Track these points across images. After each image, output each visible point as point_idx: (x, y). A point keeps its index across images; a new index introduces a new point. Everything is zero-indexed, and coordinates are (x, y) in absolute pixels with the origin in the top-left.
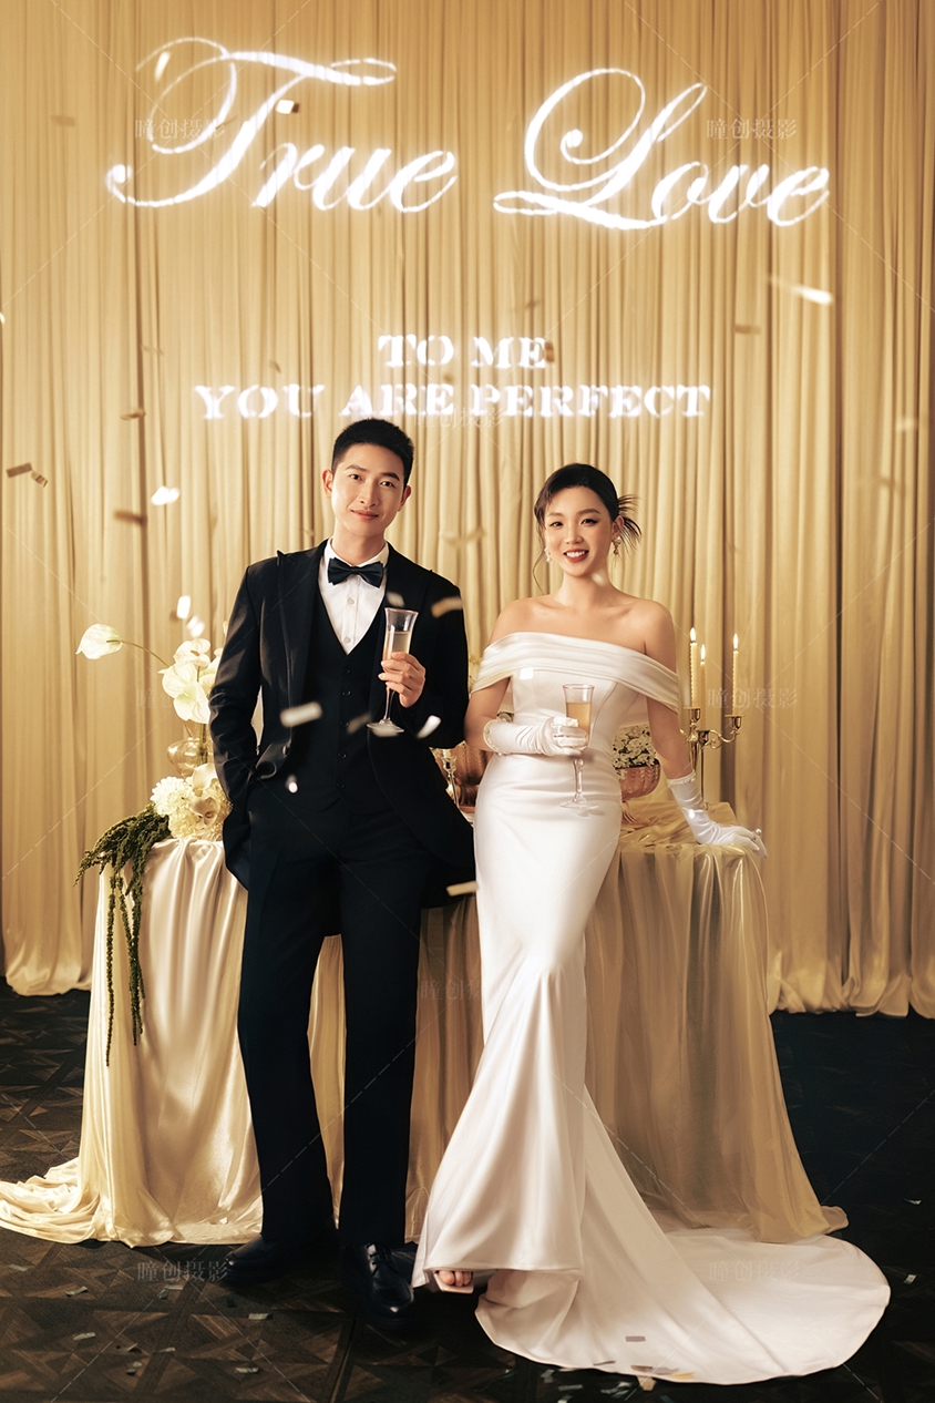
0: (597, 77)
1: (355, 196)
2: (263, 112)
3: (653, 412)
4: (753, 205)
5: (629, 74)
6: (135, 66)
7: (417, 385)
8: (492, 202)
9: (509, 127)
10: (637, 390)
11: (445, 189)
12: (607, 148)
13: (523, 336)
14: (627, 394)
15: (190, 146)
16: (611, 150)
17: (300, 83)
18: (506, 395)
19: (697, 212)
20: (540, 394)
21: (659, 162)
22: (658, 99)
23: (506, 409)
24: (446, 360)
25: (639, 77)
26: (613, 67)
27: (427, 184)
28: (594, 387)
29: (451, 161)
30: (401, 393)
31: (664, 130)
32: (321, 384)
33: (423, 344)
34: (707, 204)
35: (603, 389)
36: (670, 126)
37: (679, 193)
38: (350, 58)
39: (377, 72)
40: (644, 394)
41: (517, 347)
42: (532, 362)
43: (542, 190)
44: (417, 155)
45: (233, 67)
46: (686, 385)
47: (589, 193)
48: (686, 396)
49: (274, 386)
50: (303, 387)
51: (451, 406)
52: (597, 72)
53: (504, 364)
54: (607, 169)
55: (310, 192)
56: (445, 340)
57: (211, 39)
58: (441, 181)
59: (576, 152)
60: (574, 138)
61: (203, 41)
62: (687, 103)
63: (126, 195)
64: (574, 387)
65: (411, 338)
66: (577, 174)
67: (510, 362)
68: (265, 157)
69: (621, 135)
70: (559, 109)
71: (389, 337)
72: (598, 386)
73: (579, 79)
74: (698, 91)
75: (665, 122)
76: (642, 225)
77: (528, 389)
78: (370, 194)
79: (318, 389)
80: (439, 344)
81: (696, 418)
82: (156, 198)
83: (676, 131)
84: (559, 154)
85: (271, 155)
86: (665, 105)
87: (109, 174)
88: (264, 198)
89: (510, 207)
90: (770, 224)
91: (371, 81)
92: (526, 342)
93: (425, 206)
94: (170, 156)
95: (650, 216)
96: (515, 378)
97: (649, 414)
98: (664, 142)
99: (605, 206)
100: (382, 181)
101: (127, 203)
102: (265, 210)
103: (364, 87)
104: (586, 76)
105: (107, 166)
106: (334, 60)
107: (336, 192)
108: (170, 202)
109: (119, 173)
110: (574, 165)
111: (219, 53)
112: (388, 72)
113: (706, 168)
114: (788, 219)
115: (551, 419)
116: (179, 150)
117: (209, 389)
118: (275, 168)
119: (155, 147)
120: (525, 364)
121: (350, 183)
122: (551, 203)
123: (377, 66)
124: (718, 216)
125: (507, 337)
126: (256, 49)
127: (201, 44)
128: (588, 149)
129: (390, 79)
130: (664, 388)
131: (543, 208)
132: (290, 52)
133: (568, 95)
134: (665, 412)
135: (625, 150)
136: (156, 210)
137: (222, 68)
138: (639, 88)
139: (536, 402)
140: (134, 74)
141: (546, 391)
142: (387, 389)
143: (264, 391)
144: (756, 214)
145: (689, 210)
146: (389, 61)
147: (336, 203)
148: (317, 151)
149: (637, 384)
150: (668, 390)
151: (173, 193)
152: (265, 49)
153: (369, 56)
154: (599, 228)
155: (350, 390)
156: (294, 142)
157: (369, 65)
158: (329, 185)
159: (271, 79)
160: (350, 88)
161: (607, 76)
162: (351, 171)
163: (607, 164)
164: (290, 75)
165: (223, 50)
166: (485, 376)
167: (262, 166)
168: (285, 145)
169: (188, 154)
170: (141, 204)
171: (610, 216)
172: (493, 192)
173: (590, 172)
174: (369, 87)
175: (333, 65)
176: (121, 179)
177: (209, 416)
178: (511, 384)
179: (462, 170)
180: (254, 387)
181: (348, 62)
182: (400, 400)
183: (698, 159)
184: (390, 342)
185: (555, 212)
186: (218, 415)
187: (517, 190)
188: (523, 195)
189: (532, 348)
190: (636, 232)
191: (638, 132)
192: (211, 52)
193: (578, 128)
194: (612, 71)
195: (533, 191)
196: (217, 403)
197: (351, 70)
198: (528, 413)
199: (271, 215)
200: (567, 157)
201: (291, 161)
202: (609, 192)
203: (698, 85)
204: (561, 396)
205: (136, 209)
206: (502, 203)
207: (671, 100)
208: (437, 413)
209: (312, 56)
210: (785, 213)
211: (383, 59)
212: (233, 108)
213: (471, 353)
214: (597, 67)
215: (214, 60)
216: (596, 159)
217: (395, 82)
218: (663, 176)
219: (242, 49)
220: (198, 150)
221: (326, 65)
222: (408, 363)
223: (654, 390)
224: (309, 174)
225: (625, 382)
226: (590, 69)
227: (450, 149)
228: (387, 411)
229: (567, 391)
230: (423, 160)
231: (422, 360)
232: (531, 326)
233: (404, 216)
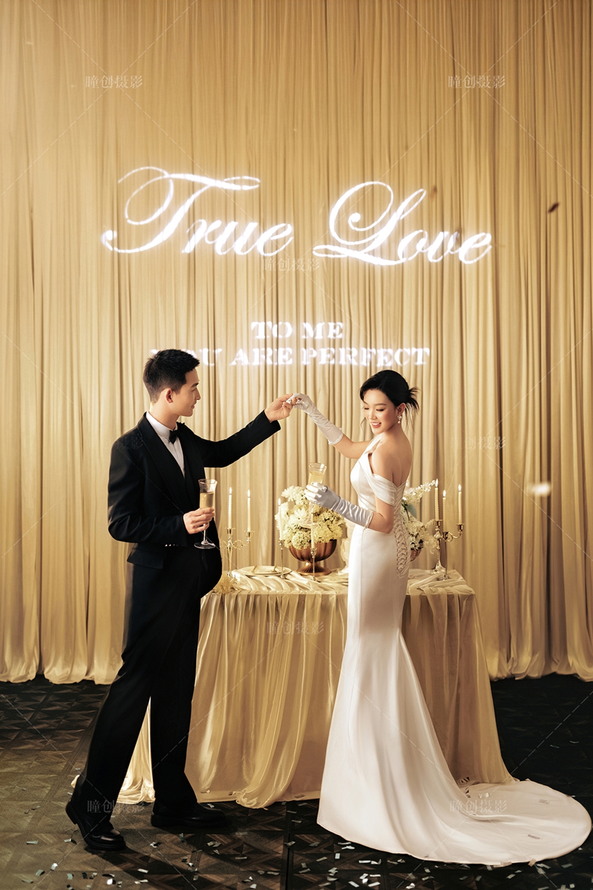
0: (368, 186)
1: (238, 247)
2: (189, 202)
3: (399, 363)
4: (452, 253)
5: (384, 184)
6: (117, 180)
7: (272, 349)
8: (312, 250)
9: (321, 211)
10: (390, 351)
11: (287, 244)
12: (373, 222)
13: (330, 322)
14: (386, 353)
15: (148, 221)
16: (375, 224)
17: (208, 190)
18: (320, 353)
19: (422, 256)
20: (339, 352)
21: (401, 230)
22: (400, 196)
23: (320, 361)
24: (288, 335)
25: (390, 186)
26: (376, 181)
27: (277, 241)
28: (369, 349)
29: (290, 229)
30: (264, 353)
31: (403, 213)
32: (220, 348)
33: (275, 326)
34: (427, 252)
35: (373, 350)
36: (407, 211)
37: (412, 248)
38: (235, 176)
39: (250, 183)
40: (394, 353)
41: (328, 327)
42: (335, 335)
43: (339, 245)
44: (272, 226)
45: (171, 182)
46: (416, 347)
47: (364, 246)
48: (416, 353)
49: (194, 349)
50: (210, 350)
51: (291, 360)
52: (368, 183)
53: (319, 337)
54: (373, 234)
55: (213, 245)
56: (288, 324)
57: (158, 166)
58: (285, 240)
59: (357, 225)
60: (356, 217)
61: (154, 168)
62: (416, 199)
63: (113, 247)
64: (358, 349)
65: (269, 323)
66: (358, 236)
67: (323, 335)
68: (189, 226)
69: (380, 216)
70: (347, 203)
71: (257, 323)
72: (371, 348)
73: (358, 187)
74: (421, 193)
75: (405, 208)
76: (393, 263)
77: (332, 349)
78: (246, 247)
79: (218, 351)
80: (284, 326)
81: (422, 366)
82: (129, 248)
83: (410, 214)
84: (347, 225)
85: (192, 226)
86: (404, 200)
87: (104, 236)
88: (188, 249)
89: (322, 253)
90: (461, 262)
91: (246, 188)
92: (331, 324)
93: (275, 253)
94: (136, 226)
95: (397, 259)
96: (326, 344)
97: (397, 365)
98: (403, 219)
99: (373, 253)
100: (253, 239)
101: (113, 251)
102: (189, 254)
103: (242, 191)
104: (362, 185)
105: (102, 231)
106: (226, 177)
107: (228, 245)
108: (137, 250)
109: (109, 235)
110: (356, 231)
111: (163, 174)
112: (256, 183)
113: (426, 233)
114: (470, 260)
115: (346, 366)
116: (142, 223)
118: (194, 232)
119: (129, 221)
120: (331, 336)
121: (235, 240)
122: (345, 251)
123: (249, 180)
124: (433, 258)
125: (321, 322)
126: (184, 173)
127: (153, 170)
128: (363, 223)
129: (257, 186)
130: (405, 349)
131: (339, 254)
132: (202, 174)
133: (352, 195)
134: (405, 363)
135: (383, 223)
136: (129, 255)
137: (165, 183)
138: (390, 192)
139: (336, 356)
140: (117, 184)
141: (342, 350)
142: (256, 351)
144: (453, 257)
145: (418, 255)
146: (256, 177)
147: (228, 250)
148: (217, 224)
149: (391, 348)
150: (407, 350)
151: (139, 245)
152: (189, 173)
153: (245, 175)
154: (370, 264)
155: (236, 350)
156: (205, 219)
157: (245, 180)
158: (224, 242)
159: (192, 187)
160: (235, 191)
161: (373, 185)
162: (236, 235)
163: (373, 231)
164: (201, 186)
165: (165, 173)
166: (309, 343)
167: (188, 231)
168: (200, 220)
169: (147, 225)
170: (122, 251)
171: (375, 258)
172: (312, 245)
173: (364, 235)
174: (246, 191)
175: (226, 180)
176: (110, 239)
178: (323, 347)
179: (296, 234)
181: (233, 178)
182: (264, 357)
183: (422, 229)
184: (258, 325)
185: (346, 256)
187: (326, 244)
188: (330, 247)
189: (335, 327)
190: (390, 267)
191: (390, 213)
192: (159, 174)
193: (358, 212)
194: (375, 183)
195: (334, 245)
197: (235, 182)
198: (332, 362)
199: (192, 258)
200: (352, 227)
201: (203, 229)
202: (375, 245)
203: (421, 190)
204: (351, 353)
205: (119, 254)
206: (318, 251)
207: (407, 197)
208: (284, 363)
209: (214, 175)
210: (469, 257)
211: (252, 176)
212: (171, 203)
213: (302, 331)
214: (368, 181)
215: (160, 178)
216: (367, 228)
217: (260, 188)
218: (403, 238)
219: (176, 173)
220: (153, 223)
221: (221, 180)
222: (268, 337)
223: (399, 350)
224: (213, 236)
225: (385, 346)
226: (364, 182)
227: (289, 223)
228: (256, 363)
229: (354, 351)
230: (275, 228)
231: (275, 335)
232: (334, 315)
233: (264, 257)
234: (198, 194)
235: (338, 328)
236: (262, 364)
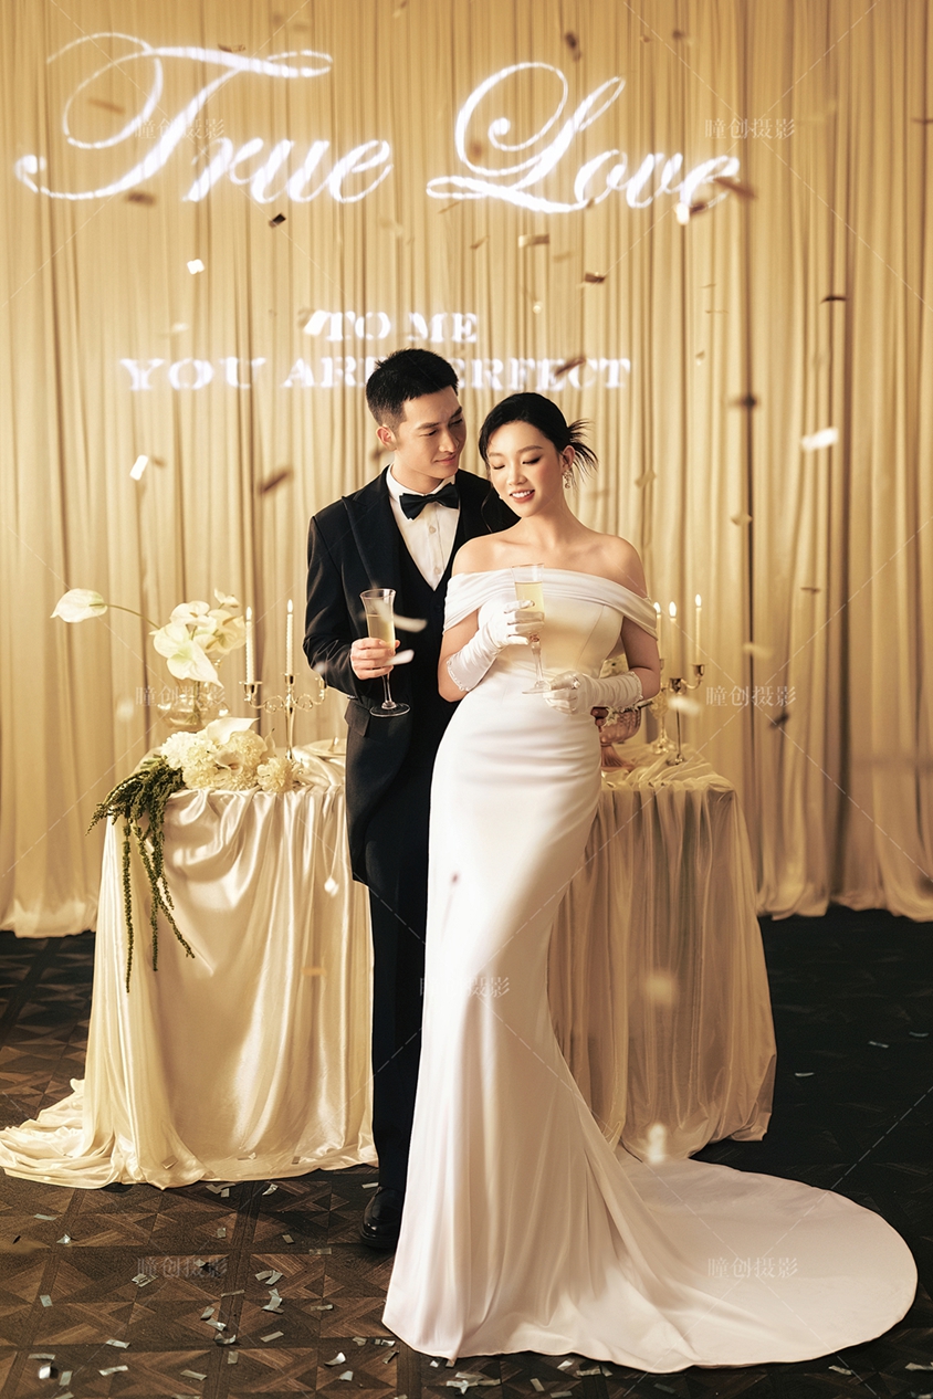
0: (523, 71)
1: (295, 189)
2: (194, 107)
3: (577, 386)
4: (668, 191)
5: (551, 68)
6: (45, 59)
7: (355, 357)
8: (425, 188)
9: (440, 114)
11: (382, 177)
12: (531, 135)
13: (455, 311)
14: (553, 367)
15: (111, 142)
16: (536, 138)
17: (233, 79)
19: (616, 197)
20: (472, 368)
21: (580, 150)
22: (580, 91)
24: (383, 334)
25: (562, 69)
26: (538, 61)
27: (363, 174)
28: (522, 359)
29: (386, 149)
30: (340, 365)
31: (585, 120)
32: (262, 356)
33: (361, 320)
34: (625, 191)
35: (531, 362)
36: (590, 116)
37: (599, 179)
38: (287, 50)
39: (314, 63)
41: (450, 324)
42: (463, 336)
43: (472, 175)
44: (354, 146)
45: (158, 63)
46: (607, 357)
47: (516, 178)
48: (607, 369)
49: (209, 358)
50: (242, 360)
52: (523, 66)
53: (439, 339)
54: (532, 155)
55: (247, 187)
56: (383, 316)
57: (130, 32)
58: (377, 170)
59: (503, 139)
60: (501, 126)
61: (121, 36)
62: (607, 95)
63: (38, 185)
64: (504, 359)
65: (350, 315)
66: (505, 160)
67: (443, 336)
68: (197, 152)
69: (545, 122)
70: (487, 99)
71: (329, 314)
72: (526, 358)
73: (505, 73)
74: (616, 85)
75: (586, 112)
76: (565, 208)
77: (460, 361)
78: (310, 187)
79: (258, 362)
80: (377, 320)
81: (618, 390)
82: (73, 191)
83: (596, 121)
84: (487, 141)
85: (203, 152)
86: (585, 97)
87: (19, 164)
88: (197, 192)
89: (443, 192)
91: (308, 72)
92: (458, 317)
93: (361, 196)
94: (86, 150)
95: (573, 200)
97: (572, 387)
98: (584, 132)
99: (531, 190)
100: (321, 172)
101: (39, 196)
102: (197, 205)
103: (301, 79)
104: (512, 69)
105: (16, 155)
106: (271, 52)
107: (277, 185)
108: (90, 195)
109: (30, 164)
110: (500, 151)
111: (141, 49)
112: (325, 63)
113: (625, 156)
115: (483, 391)
116: (98, 145)
117: (135, 362)
118: (207, 163)
119: (71, 141)
120: (458, 338)
121: (290, 175)
122: (480, 186)
123: (313, 59)
124: (636, 200)
125: (440, 313)
126: (184, 44)
127: (119, 40)
128: (514, 137)
129: (326, 70)
130: (587, 361)
131: (473, 192)
132: (221, 46)
133: (496, 87)
134: (588, 384)
135: (549, 138)
136: (73, 203)
137: (146, 64)
138: (562, 82)
139: (467, 374)
140: (45, 66)
141: (478, 364)
142: (327, 362)
143: (198, 364)
144: (669, 199)
145: (608, 198)
146: (325, 51)
147: (277, 195)
148: (256, 145)
149: (562, 357)
150: (591, 363)
151: (94, 186)
152: (194, 45)
153: (305, 48)
154: (526, 211)
155: (291, 362)
156: (229, 137)
157: (307, 57)
158: (270, 177)
159: (201, 73)
160: (288, 80)
161: (531, 69)
162: (290, 165)
163: (531, 151)
164: (221, 69)
165: (145, 45)
167: (194, 161)
168: (219, 140)
169: (109, 150)
170: (58, 195)
171: (535, 199)
172: (425, 179)
173: (517, 158)
174: (306, 78)
175: (270, 58)
176: (33, 169)
177: (136, 387)
179: (397, 158)
180: (187, 361)
181: (285, 55)
182: (340, 372)
183: (617, 147)
184: (329, 320)
185: (484, 195)
186: (145, 385)
187: (449, 174)
188: (457, 180)
189: (463, 323)
190: (560, 216)
191: (561, 122)
192: (131, 47)
193: (505, 116)
194: (536, 65)
195: (463, 175)
196: (145, 375)
197: (288, 62)
199: (203, 211)
200: (495, 143)
201: (225, 158)
202: (534, 177)
203: (615, 80)
204: (491, 368)
205: (51, 201)
206: (435, 188)
207: (591, 92)
209: (246, 50)
211: (319, 51)
212: (160, 104)
213: (407, 328)
214: (523, 61)
215: (136, 55)
216: (522, 146)
217: (331, 73)
218: (584, 163)
219: (167, 44)
220: (122, 145)
221: (261, 57)
222: (348, 337)
224: (246, 169)
225: (552, 354)
226: (516, 61)
227: (385, 138)
228: (327, 382)
229: (498, 365)
230: (361, 150)
231: (360, 334)
232: (462, 301)
233: (342, 206)
234: (213, 86)
235: (468, 326)
236: (338, 385)
